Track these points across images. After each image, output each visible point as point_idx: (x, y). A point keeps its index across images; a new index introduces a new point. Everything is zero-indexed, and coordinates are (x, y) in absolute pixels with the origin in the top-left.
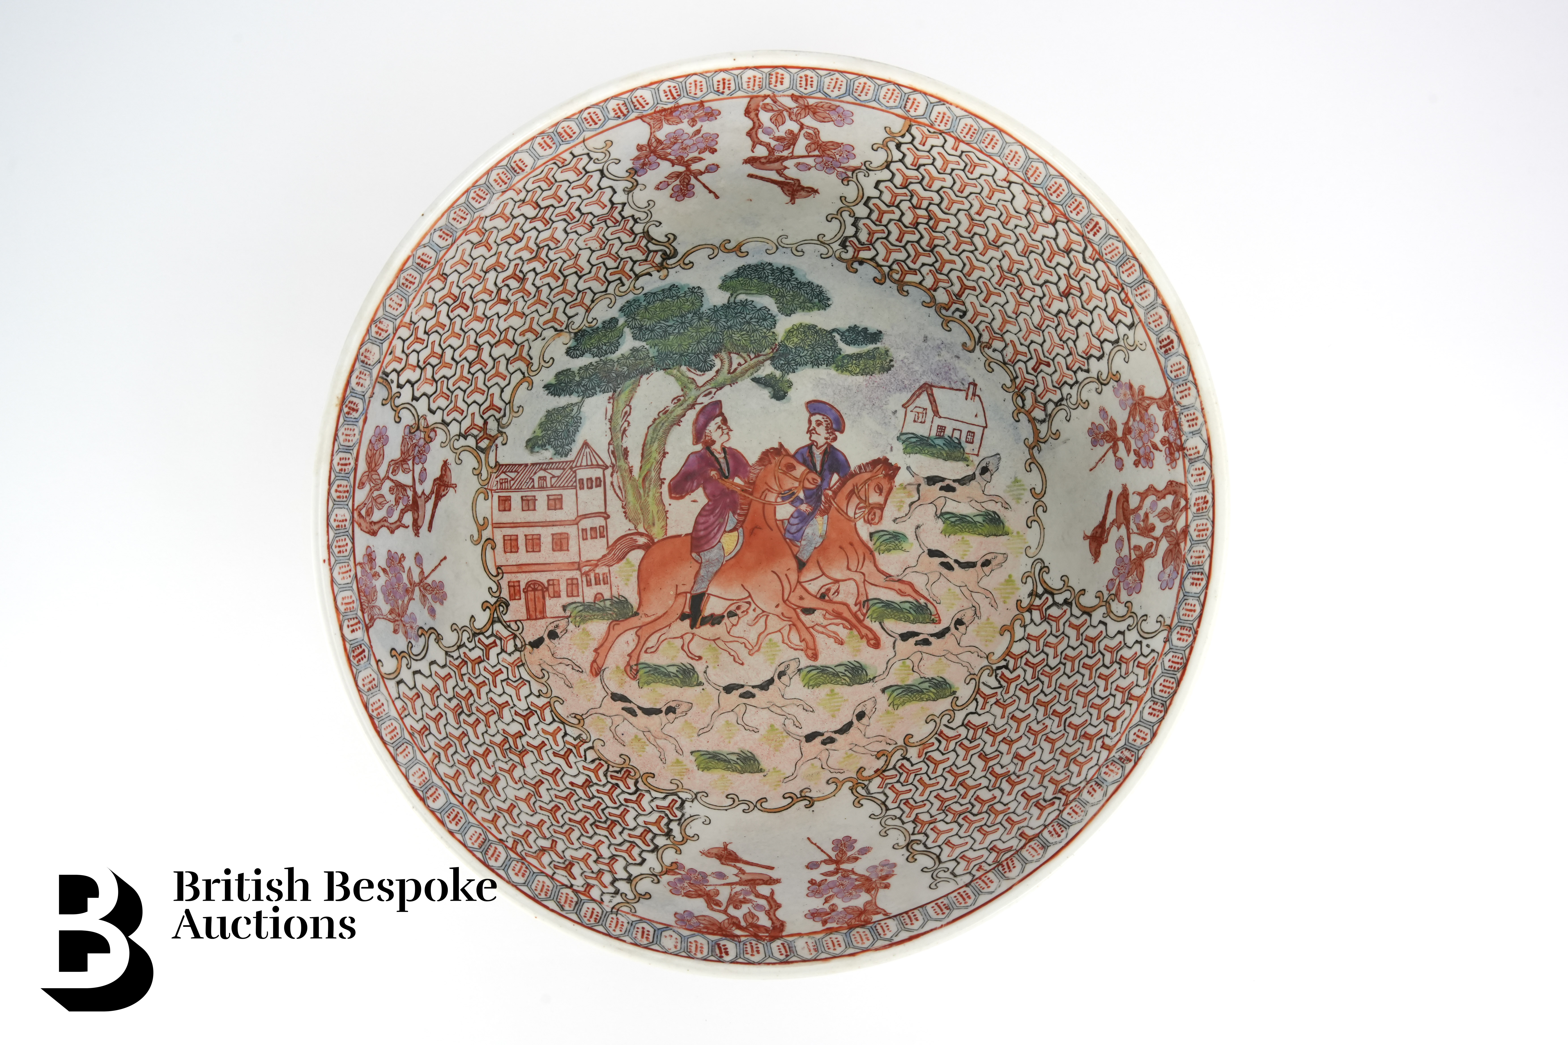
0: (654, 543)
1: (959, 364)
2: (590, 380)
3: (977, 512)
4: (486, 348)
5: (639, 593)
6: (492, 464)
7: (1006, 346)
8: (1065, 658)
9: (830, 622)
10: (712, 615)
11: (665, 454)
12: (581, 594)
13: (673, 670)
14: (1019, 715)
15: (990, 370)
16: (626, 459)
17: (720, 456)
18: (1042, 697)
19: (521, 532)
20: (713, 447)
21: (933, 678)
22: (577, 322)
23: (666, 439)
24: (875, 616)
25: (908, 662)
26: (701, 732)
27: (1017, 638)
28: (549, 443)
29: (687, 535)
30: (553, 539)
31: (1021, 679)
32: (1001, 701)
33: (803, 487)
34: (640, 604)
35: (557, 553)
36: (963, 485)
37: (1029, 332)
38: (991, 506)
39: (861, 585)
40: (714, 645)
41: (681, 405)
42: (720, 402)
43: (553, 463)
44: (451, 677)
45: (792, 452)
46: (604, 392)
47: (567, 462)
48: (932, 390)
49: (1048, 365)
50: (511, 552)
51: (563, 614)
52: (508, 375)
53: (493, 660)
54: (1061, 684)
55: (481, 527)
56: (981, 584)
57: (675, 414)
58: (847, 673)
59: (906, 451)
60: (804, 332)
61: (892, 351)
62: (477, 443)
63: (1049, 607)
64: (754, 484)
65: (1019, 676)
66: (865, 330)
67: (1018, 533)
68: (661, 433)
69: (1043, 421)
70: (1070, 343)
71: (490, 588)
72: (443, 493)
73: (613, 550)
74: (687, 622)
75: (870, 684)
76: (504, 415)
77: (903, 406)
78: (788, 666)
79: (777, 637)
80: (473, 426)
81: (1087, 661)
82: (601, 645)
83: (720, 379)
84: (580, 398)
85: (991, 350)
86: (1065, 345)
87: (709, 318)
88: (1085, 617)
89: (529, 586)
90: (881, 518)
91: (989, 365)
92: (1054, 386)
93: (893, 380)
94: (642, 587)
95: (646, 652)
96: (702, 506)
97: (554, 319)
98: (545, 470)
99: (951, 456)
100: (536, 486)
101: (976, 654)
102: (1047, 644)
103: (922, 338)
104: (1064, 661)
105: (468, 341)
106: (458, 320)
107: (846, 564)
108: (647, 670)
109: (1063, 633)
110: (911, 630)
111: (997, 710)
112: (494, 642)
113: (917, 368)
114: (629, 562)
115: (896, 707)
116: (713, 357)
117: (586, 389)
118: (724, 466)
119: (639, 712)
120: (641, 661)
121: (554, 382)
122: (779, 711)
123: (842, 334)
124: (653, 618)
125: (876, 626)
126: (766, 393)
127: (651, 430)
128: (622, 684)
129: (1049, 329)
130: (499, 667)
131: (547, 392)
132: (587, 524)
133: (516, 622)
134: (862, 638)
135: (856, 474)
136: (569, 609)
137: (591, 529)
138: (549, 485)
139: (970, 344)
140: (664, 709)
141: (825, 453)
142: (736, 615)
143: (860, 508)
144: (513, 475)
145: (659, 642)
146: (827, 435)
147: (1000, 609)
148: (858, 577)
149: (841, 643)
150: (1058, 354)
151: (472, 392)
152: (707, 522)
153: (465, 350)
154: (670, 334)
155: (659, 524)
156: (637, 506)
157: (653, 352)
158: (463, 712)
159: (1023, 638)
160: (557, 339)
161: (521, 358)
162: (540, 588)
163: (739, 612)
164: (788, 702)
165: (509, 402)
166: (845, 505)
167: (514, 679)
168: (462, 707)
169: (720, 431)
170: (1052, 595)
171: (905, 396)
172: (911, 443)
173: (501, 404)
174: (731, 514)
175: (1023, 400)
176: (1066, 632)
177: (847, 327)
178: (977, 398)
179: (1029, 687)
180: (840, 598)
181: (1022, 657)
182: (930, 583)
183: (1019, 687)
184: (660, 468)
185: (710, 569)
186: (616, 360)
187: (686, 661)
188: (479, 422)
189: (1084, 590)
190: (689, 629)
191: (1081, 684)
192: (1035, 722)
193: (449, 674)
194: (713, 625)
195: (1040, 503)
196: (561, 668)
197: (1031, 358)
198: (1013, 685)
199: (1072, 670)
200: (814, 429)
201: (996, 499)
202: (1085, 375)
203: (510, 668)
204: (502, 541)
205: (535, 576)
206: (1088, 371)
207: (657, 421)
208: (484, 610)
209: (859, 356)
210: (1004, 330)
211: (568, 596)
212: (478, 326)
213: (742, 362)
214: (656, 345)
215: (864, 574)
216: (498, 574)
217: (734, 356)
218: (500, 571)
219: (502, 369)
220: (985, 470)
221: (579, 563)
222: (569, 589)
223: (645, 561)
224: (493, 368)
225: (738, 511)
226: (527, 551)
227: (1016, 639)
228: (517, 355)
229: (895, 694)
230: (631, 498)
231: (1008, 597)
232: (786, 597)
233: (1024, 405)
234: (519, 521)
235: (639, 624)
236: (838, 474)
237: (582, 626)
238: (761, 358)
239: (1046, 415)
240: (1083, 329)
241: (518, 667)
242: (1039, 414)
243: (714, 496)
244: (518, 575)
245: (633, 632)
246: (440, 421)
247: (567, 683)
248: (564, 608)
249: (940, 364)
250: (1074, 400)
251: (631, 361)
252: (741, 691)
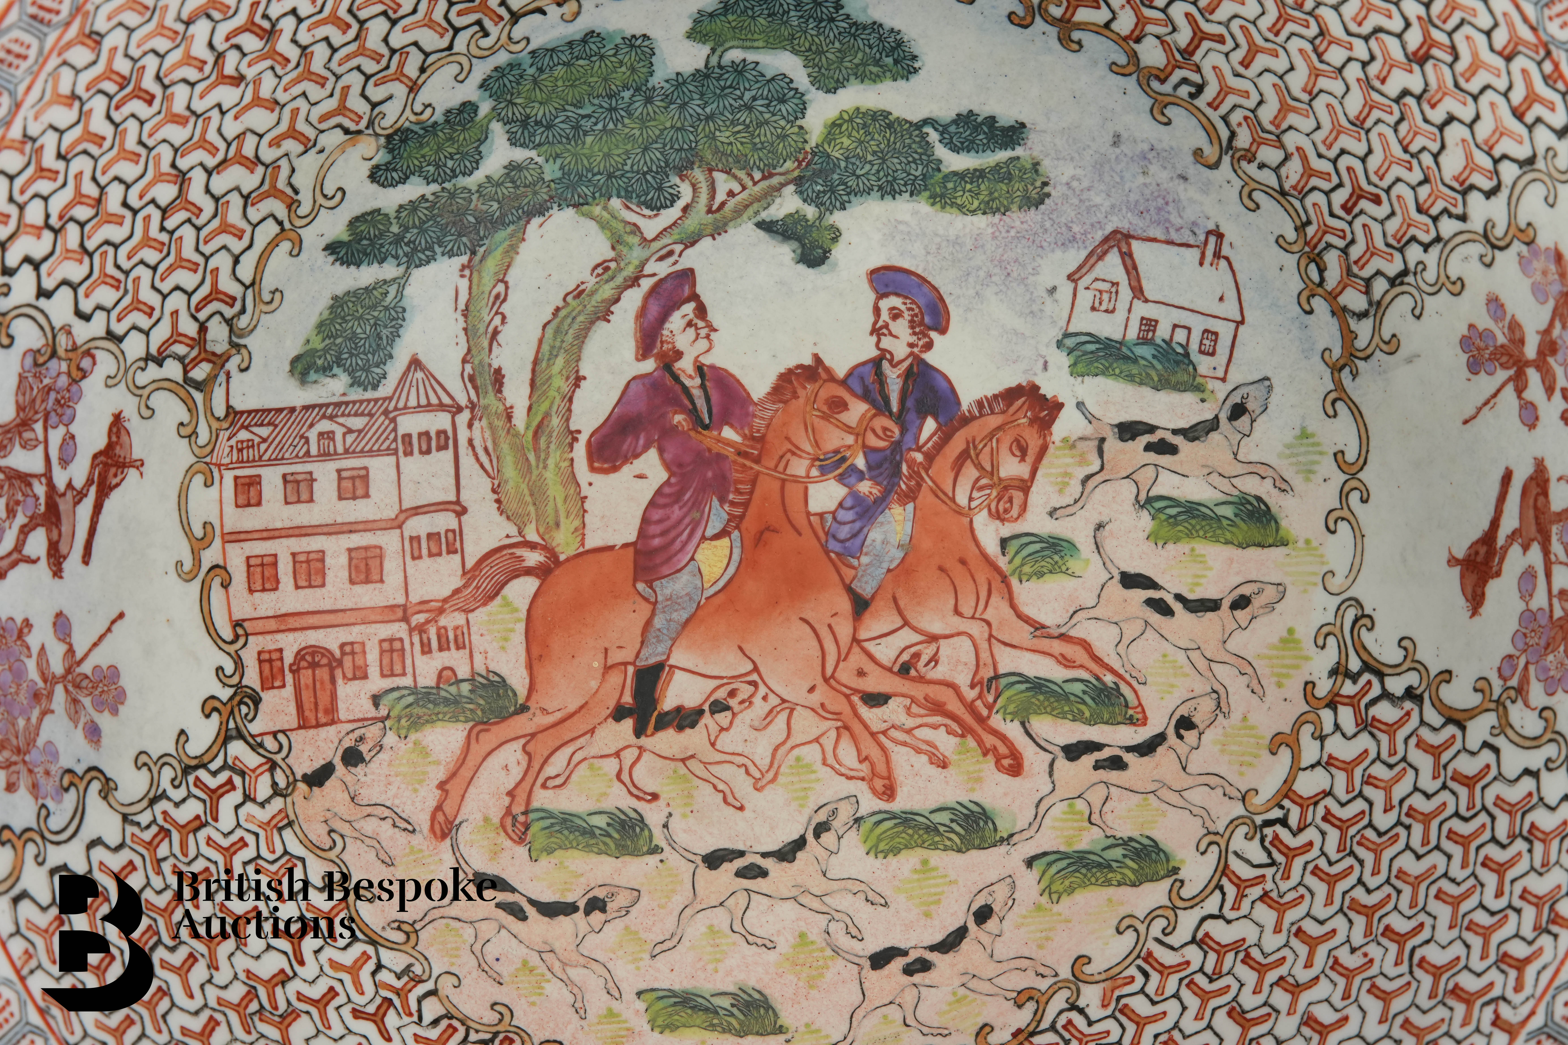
0: (557, 563)
1: (1185, 192)
2: (422, 231)
3: (1222, 498)
4: (198, 177)
5: (530, 667)
6: (220, 411)
7: (1287, 157)
8: (1408, 815)
9: (919, 721)
10: (679, 709)
11: (579, 380)
12: (409, 670)
13: (600, 821)
14: (1312, 929)
15: (1252, 205)
16: (500, 391)
17: (693, 384)
18: (1359, 893)
19: (283, 549)
20: (678, 365)
21: (1131, 839)
22: (392, 113)
23: (580, 349)
24: (1011, 708)
25: (1080, 805)
26: (658, 949)
27: (1305, 762)
28: (339, 362)
29: (625, 546)
30: (351, 559)
31: (1315, 852)
32: (1274, 895)
33: (864, 446)
34: (531, 689)
35: (358, 589)
36: (1193, 440)
37: (1337, 130)
38: (1252, 486)
39: (984, 646)
40: (683, 770)
41: (612, 278)
42: (692, 271)
43: (347, 403)
44: (135, 869)
45: (841, 372)
46: (451, 254)
47: (376, 401)
48: (1129, 245)
49: (1377, 201)
50: (264, 590)
51: (372, 712)
52: (249, 229)
53: (227, 820)
54: (1400, 871)
55: (199, 544)
56: (1231, 645)
57: (598, 297)
58: (954, 826)
59: (1075, 371)
60: (865, 125)
61: (1047, 166)
62: (186, 372)
63: (1374, 702)
64: (762, 439)
65: (1311, 844)
66: (991, 120)
67: (1307, 542)
68: (569, 338)
69: (1362, 315)
70: (1427, 159)
71: (220, 669)
72: (114, 481)
73: (474, 578)
74: (628, 724)
75: (1003, 849)
76: (243, 311)
77: (1070, 277)
78: (834, 812)
79: (812, 753)
80: (176, 336)
81: (1457, 825)
82: (453, 775)
83: (691, 223)
84: (402, 269)
85: (1254, 165)
86: (1415, 162)
87: (668, 99)
88: (1451, 729)
89: (303, 658)
90: (1024, 508)
91: (1250, 196)
92: (1388, 245)
93: (1048, 224)
94: (535, 652)
95: (544, 786)
96: (656, 486)
97: (342, 109)
98: (331, 418)
99: (1168, 382)
100: (314, 451)
101: (1220, 791)
102: (1369, 780)
103: (1109, 139)
104: (1407, 821)
105: (157, 164)
106: (132, 126)
107: (953, 602)
108: (548, 822)
109: (1404, 759)
110: (1085, 738)
111: (1266, 915)
112: (230, 781)
113: (1098, 200)
114: (507, 604)
115: (1055, 897)
116: (675, 180)
117: (415, 250)
118: (701, 403)
119: (530, 911)
120: (535, 804)
121: (345, 237)
122: (816, 904)
123: (943, 129)
124: (558, 716)
125: (1013, 730)
126: (785, 252)
127: (550, 331)
128: (495, 854)
129: (1381, 128)
130: (239, 833)
131: (331, 258)
132: (419, 526)
133: (275, 734)
134: (985, 754)
135: (973, 418)
136: (386, 702)
137: (430, 536)
138: (340, 449)
139: (1211, 152)
140: (582, 904)
141: (908, 375)
142: (728, 708)
143: (981, 489)
144: (264, 432)
145: (571, 766)
146: (913, 339)
147: (1269, 698)
148: (977, 629)
149: (943, 764)
150: (1398, 180)
151: (171, 269)
152: (668, 518)
153: (151, 185)
154: (586, 133)
155: (568, 525)
156: (524, 486)
157: (551, 171)
158: (159, 942)
159: (1319, 763)
160: (350, 150)
161: (275, 193)
162: (324, 661)
163: (733, 703)
164: (835, 885)
165: (253, 284)
166: (950, 482)
167: (271, 857)
168: (158, 933)
169: (691, 331)
170: (1381, 675)
171: (1074, 257)
172: (1085, 353)
173: (235, 289)
174: (715, 502)
175: (1321, 270)
176: (1411, 758)
177: (952, 115)
178: (1223, 263)
179: (1334, 870)
180: (940, 672)
181: (1316, 804)
182: (1125, 641)
183: (1310, 867)
184: (569, 410)
185: (675, 616)
186: (474, 188)
187: (627, 802)
188: (189, 328)
189: (1449, 672)
190: (632, 740)
191: (1445, 875)
192: (1347, 947)
193: (131, 862)
194: (680, 728)
195: (1354, 483)
196: (370, 826)
197: (1340, 185)
198: (1298, 863)
199: (1425, 842)
200: (886, 326)
201: (1262, 470)
202: (1457, 225)
203: (262, 833)
204: (244, 568)
205: (313, 638)
206: (1463, 218)
207: (562, 313)
208: (208, 716)
209: (978, 175)
210: (1284, 126)
211: (383, 675)
212: (177, 134)
213: (737, 188)
214: (558, 156)
215: (989, 624)
216: (237, 637)
217: (719, 177)
218: (240, 631)
219: (234, 216)
220: (1238, 411)
221: (405, 607)
222: (386, 661)
223: (540, 600)
224: (215, 216)
225: (731, 497)
226: (297, 587)
227: (1304, 764)
228: (266, 187)
229: (1054, 869)
230: (510, 472)
231: (1287, 676)
232: (829, 672)
233: (1322, 280)
234: (279, 525)
235: (530, 728)
236: (936, 420)
237: (413, 736)
238: (775, 181)
239: (1370, 303)
240: (1455, 132)
241: (280, 830)
242: (1354, 299)
243: (680, 465)
244: (279, 636)
245: (518, 745)
246: (102, 333)
247: (383, 856)
248: (376, 700)
249: (1147, 192)
250: (1430, 275)
251: (507, 189)
252: (739, 863)
